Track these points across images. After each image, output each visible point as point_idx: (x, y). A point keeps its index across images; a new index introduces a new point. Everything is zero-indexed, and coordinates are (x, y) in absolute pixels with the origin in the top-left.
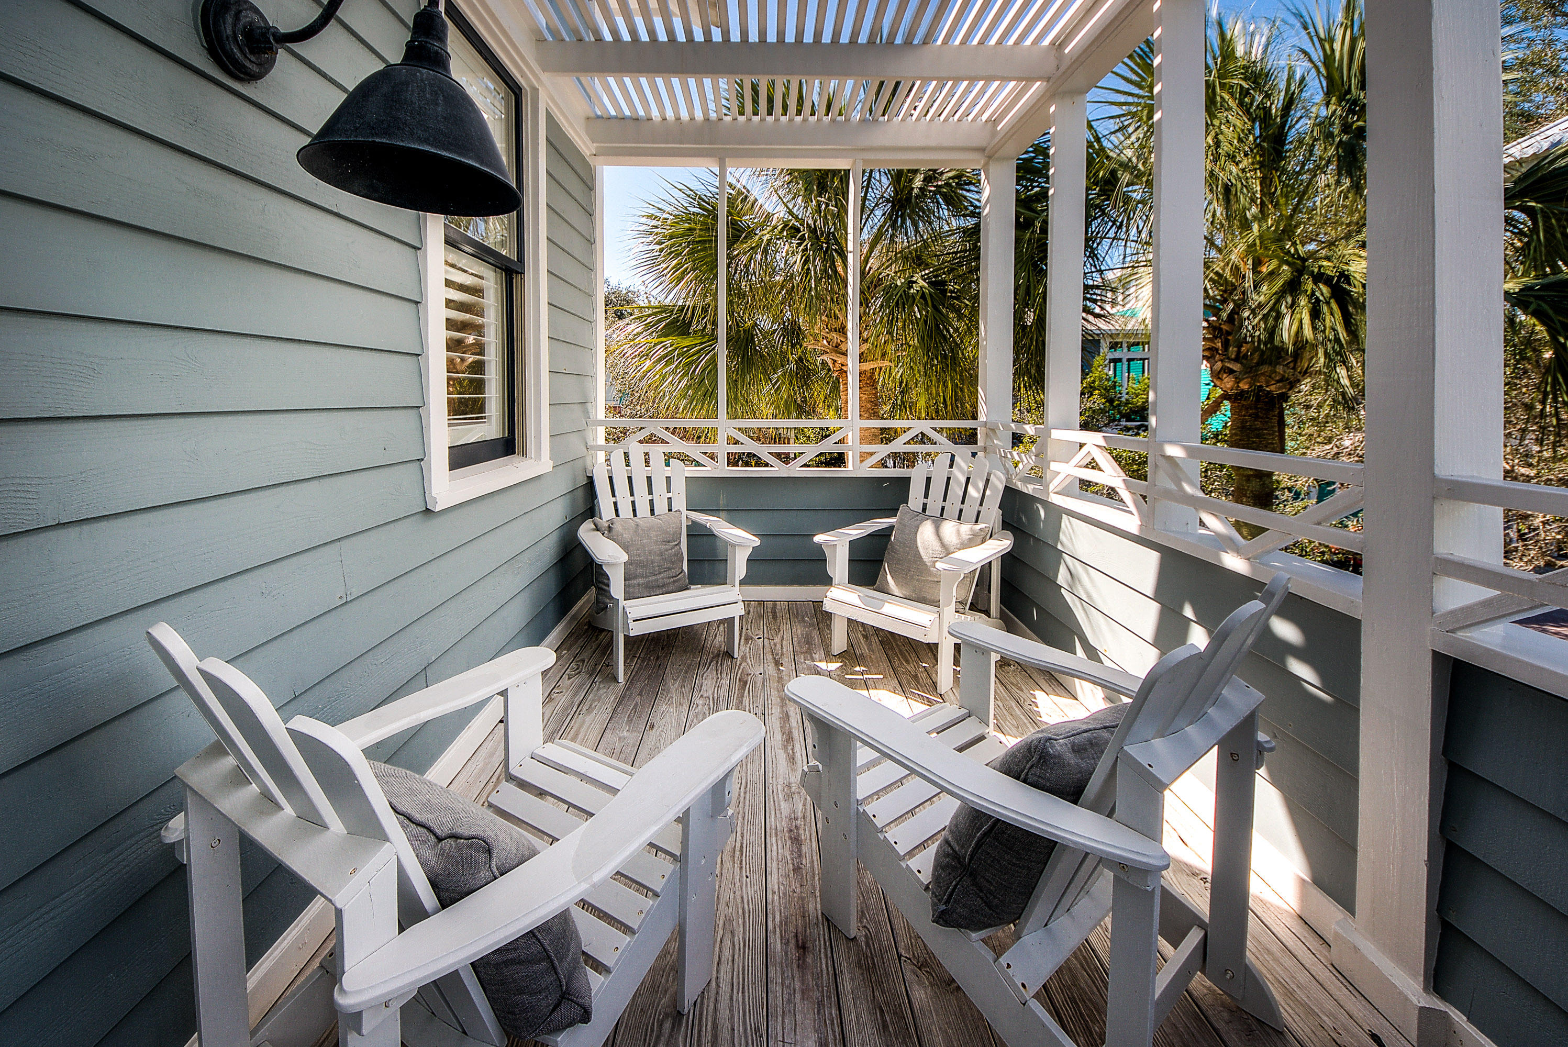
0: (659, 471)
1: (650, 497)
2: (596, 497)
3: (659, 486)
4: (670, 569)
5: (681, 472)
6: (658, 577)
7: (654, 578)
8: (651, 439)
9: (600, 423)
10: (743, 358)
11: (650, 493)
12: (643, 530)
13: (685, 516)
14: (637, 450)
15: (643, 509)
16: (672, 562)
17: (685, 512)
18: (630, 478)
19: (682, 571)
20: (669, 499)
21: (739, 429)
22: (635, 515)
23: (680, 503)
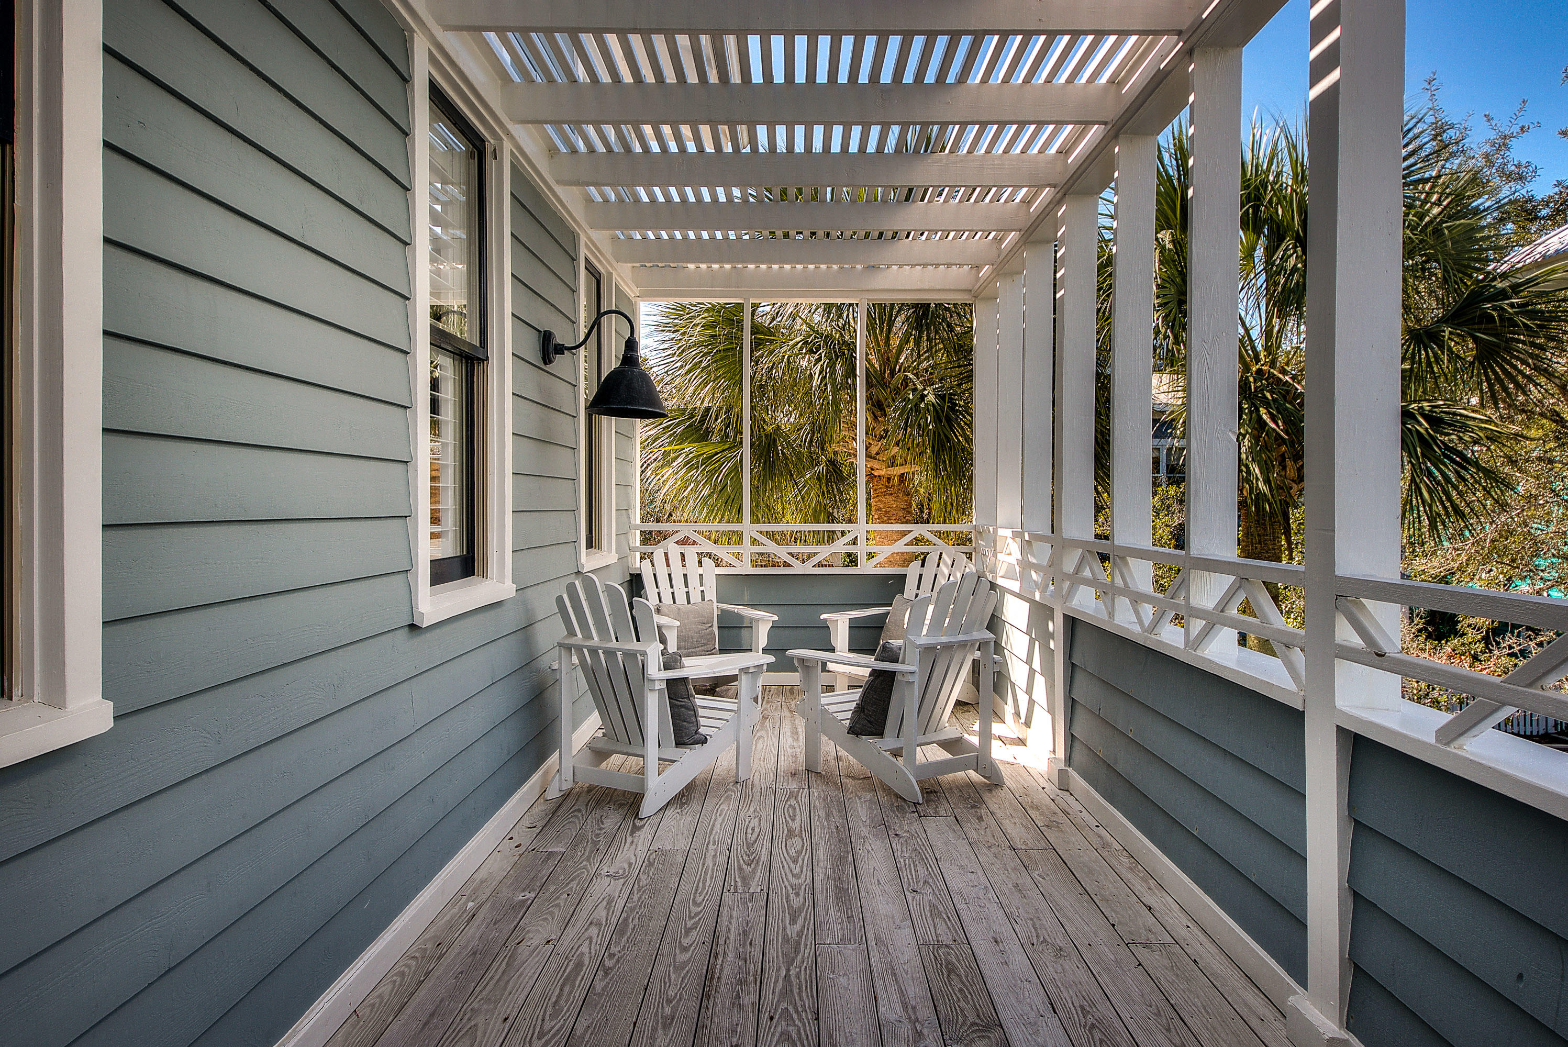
0: (693, 569)
1: (686, 590)
2: (643, 587)
3: (694, 581)
4: (705, 645)
5: (710, 570)
6: (697, 649)
7: (693, 650)
8: (684, 542)
9: (636, 528)
10: (765, 463)
11: (686, 586)
12: (684, 613)
13: (716, 608)
14: (674, 550)
15: (681, 599)
16: (707, 639)
17: (715, 604)
18: (670, 575)
19: (715, 648)
20: (702, 591)
21: (761, 532)
22: (674, 602)
23: (711, 595)
